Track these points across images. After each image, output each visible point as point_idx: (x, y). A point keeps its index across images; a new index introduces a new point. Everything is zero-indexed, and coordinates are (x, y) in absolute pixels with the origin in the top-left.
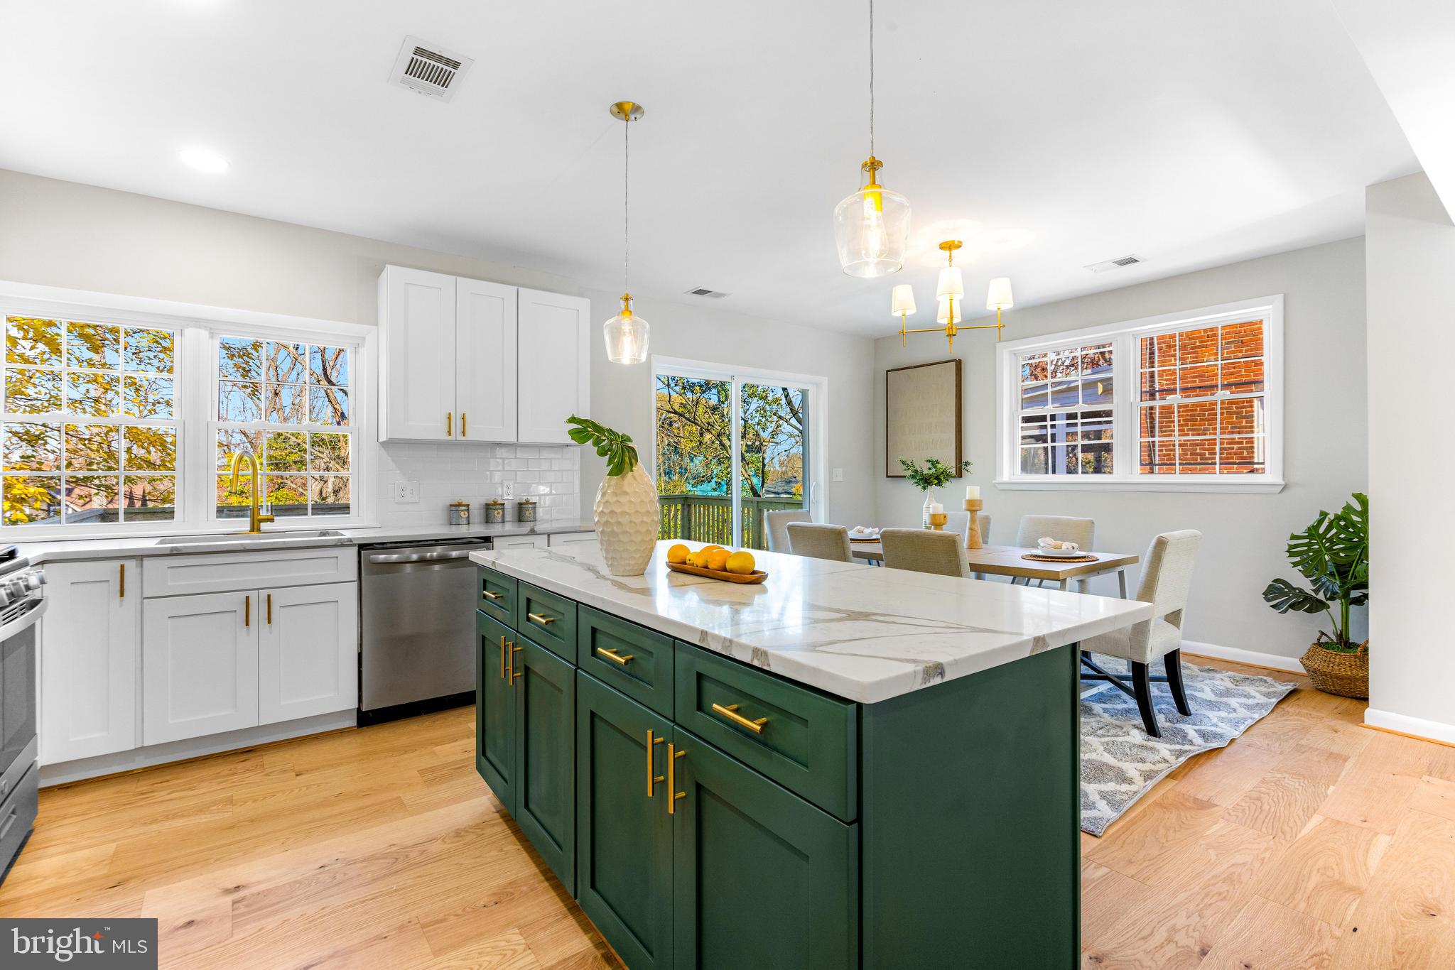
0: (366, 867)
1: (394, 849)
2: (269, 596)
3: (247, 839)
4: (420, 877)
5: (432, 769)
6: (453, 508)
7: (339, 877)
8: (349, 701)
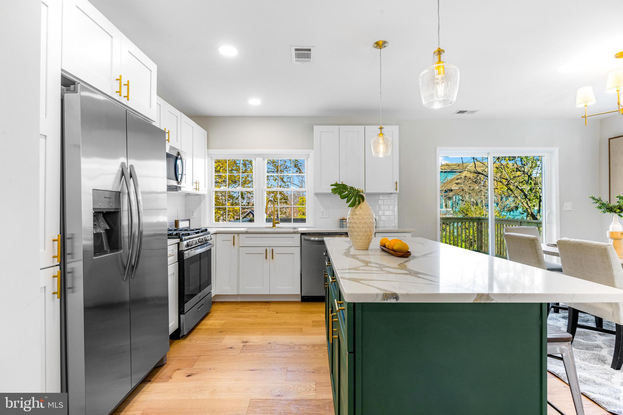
0: (281, 347)
1: (292, 344)
2: (272, 249)
3: (255, 329)
4: (295, 355)
5: (317, 322)
6: (341, 220)
7: (273, 348)
8: (297, 291)
